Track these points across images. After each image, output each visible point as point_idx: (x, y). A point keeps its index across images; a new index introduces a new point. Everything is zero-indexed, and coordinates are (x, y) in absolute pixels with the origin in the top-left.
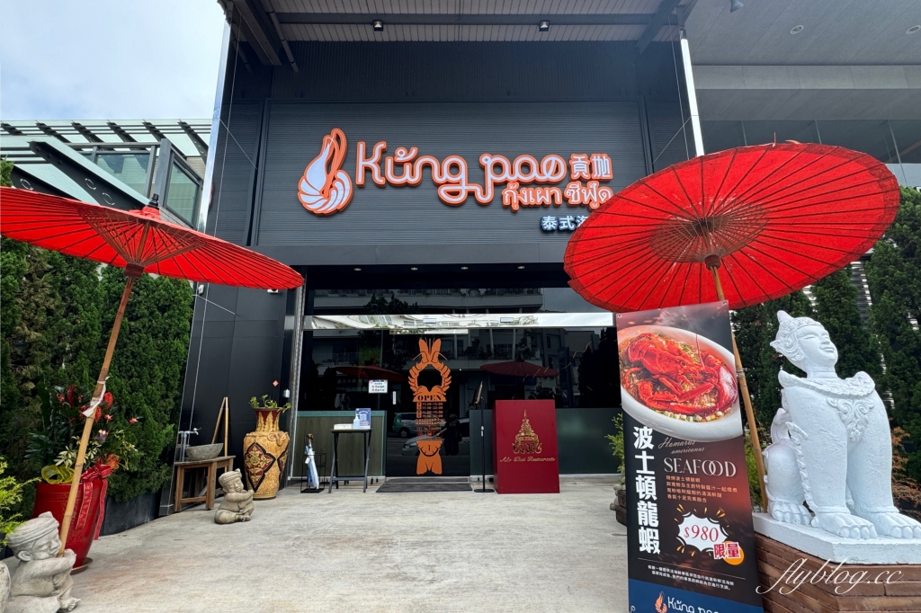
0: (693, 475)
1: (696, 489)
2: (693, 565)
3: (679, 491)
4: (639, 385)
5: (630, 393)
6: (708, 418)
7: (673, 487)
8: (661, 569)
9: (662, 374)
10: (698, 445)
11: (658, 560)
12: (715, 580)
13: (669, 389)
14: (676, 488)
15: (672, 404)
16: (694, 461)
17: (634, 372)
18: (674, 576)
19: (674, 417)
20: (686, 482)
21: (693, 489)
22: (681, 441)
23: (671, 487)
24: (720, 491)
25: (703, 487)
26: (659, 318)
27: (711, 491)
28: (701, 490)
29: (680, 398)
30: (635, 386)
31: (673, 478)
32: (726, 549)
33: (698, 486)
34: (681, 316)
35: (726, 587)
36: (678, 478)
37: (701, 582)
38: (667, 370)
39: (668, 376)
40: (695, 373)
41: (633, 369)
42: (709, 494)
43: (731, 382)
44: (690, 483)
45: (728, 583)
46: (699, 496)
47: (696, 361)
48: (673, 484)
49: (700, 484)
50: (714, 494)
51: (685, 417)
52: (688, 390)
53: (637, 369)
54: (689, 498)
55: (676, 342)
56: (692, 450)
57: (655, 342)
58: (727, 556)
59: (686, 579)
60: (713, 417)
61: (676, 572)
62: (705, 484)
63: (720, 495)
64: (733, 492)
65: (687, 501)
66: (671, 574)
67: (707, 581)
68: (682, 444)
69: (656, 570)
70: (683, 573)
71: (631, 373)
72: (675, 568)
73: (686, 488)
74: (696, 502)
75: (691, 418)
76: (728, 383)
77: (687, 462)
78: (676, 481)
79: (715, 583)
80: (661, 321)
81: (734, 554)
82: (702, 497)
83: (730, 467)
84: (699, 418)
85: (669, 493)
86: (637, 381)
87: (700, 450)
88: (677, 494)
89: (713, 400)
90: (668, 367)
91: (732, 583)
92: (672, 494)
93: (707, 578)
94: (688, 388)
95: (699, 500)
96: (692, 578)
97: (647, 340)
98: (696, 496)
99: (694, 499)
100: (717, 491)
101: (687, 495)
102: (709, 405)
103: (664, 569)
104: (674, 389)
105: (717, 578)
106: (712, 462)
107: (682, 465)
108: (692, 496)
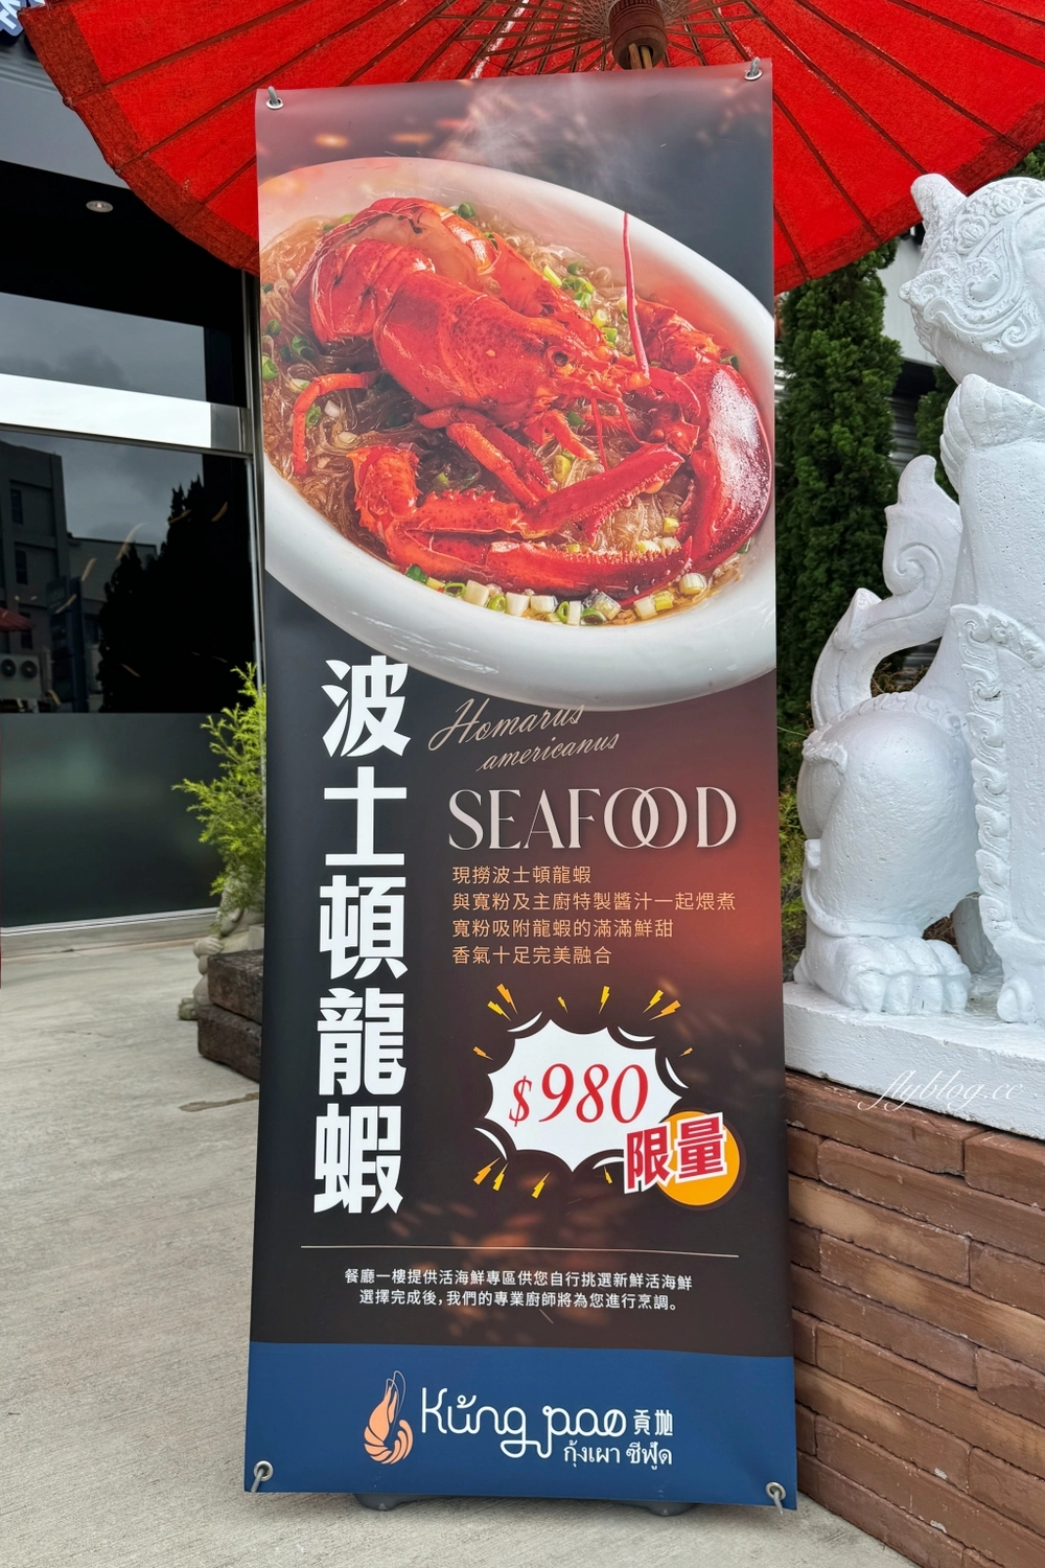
0: (566, 856)
1: (573, 914)
2: (539, 1235)
3: (501, 928)
4: (359, 458)
5: (311, 499)
6: (646, 605)
7: (481, 915)
8: (399, 1275)
9: (461, 406)
10: (594, 723)
11: (394, 1238)
12: (620, 1280)
13: (489, 478)
14: (491, 915)
15: (500, 547)
16: (574, 794)
17: (337, 396)
18: (453, 1298)
19: (505, 607)
20: (532, 889)
21: (561, 915)
22: (522, 710)
23: (471, 915)
24: (667, 912)
25: (601, 901)
26: (462, 126)
27: (632, 915)
28: (592, 915)
29: (534, 517)
30: (340, 463)
31: (482, 874)
32: (674, 1148)
33: (582, 900)
34: (565, 121)
35: (662, 1302)
36: (502, 874)
37: (564, 1299)
38: (487, 386)
39: (489, 415)
40: (603, 397)
41: (329, 381)
42: (624, 928)
43: (751, 438)
44: (551, 888)
45: (669, 1282)
46: (581, 941)
47: (616, 341)
48: (481, 901)
49: (590, 889)
50: (642, 928)
51: (548, 603)
52: (570, 482)
53: (348, 378)
54: (541, 953)
55: (532, 248)
56: (566, 750)
57: (443, 245)
58: (675, 1174)
59: (501, 1298)
60: (666, 598)
61: (463, 1278)
62: (610, 888)
63: (665, 928)
64: (716, 914)
65: (534, 970)
66: (441, 1291)
67: (588, 1291)
68: (526, 725)
69: (378, 1285)
70: (493, 1277)
71: (321, 402)
72: (458, 1261)
73: (530, 915)
74: (572, 968)
75: (576, 608)
76: (738, 445)
77: (544, 802)
78: (490, 888)
79: (619, 1291)
80: (470, 139)
81: (699, 1160)
82: (594, 943)
83: (715, 804)
84: (608, 605)
85: (461, 941)
86: (347, 438)
87: (600, 744)
88: (492, 942)
89: (672, 523)
90: (490, 368)
91: (685, 1283)
92: (471, 942)
93: (588, 1279)
94: (569, 471)
95: (582, 955)
96: (526, 1289)
97: (404, 234)
98: (570, 942)
99: (562, 955)
100: (653, 913)
101: (533, 941)
102: (652, 546)
103: (415, 1275)
104: (509, 473)
105: (628, 1270)
106: (645, 794)
107: (521, 817)
108: (552, 942)
